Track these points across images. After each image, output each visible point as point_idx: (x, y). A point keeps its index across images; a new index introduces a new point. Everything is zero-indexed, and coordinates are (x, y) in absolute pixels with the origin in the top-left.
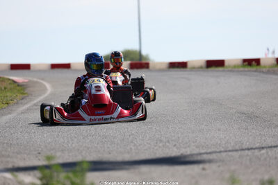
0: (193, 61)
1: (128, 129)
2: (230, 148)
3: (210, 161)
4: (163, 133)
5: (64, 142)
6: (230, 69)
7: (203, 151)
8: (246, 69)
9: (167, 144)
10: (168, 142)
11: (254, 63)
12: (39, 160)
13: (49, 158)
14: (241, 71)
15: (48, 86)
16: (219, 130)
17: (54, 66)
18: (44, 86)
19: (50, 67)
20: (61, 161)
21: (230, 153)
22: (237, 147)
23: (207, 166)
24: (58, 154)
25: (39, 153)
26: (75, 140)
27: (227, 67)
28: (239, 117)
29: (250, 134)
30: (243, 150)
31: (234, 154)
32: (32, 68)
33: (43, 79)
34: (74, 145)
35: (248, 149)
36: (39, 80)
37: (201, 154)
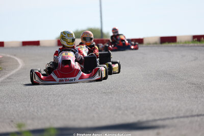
0: (148, 38)
1: (90, 99)
2: (182, 115)
3: (163, 127)
4: (122, 102)
5: (34, 111)
6: (181, 44)
7: (157, 118)
8: (196, 45)
9: (126, 112)
10: (127, 110)
11: (202, 38)
12: (12, 127)
13: (19, 126)
14: (191, 46)
15: (19, 61)
16: (172, 99)
17: (25, 44)
18: (17, 61)
19: (21, 44)
20: (31, 128)
21: (182, 120)
22: (188, 114)
23: (161, 131)
24: (29, 122)
25: (12, 121)
26: (44, 109)
27: (178, 43)
28: (189, 87)
29: (199, 102)
30: (192, 116)
31: (186, 120)
32: (5, 45)
33: (15, 55)
34: (43, 114)
35: (198, 116)
36: (11, 56)
37: (155, 120)
